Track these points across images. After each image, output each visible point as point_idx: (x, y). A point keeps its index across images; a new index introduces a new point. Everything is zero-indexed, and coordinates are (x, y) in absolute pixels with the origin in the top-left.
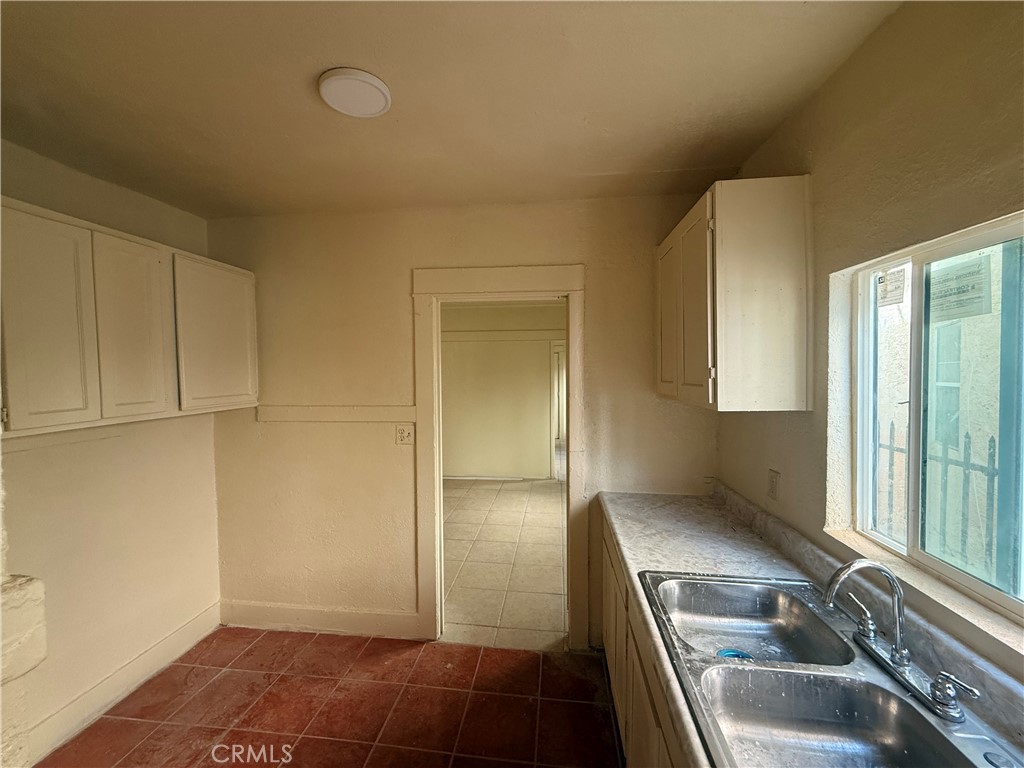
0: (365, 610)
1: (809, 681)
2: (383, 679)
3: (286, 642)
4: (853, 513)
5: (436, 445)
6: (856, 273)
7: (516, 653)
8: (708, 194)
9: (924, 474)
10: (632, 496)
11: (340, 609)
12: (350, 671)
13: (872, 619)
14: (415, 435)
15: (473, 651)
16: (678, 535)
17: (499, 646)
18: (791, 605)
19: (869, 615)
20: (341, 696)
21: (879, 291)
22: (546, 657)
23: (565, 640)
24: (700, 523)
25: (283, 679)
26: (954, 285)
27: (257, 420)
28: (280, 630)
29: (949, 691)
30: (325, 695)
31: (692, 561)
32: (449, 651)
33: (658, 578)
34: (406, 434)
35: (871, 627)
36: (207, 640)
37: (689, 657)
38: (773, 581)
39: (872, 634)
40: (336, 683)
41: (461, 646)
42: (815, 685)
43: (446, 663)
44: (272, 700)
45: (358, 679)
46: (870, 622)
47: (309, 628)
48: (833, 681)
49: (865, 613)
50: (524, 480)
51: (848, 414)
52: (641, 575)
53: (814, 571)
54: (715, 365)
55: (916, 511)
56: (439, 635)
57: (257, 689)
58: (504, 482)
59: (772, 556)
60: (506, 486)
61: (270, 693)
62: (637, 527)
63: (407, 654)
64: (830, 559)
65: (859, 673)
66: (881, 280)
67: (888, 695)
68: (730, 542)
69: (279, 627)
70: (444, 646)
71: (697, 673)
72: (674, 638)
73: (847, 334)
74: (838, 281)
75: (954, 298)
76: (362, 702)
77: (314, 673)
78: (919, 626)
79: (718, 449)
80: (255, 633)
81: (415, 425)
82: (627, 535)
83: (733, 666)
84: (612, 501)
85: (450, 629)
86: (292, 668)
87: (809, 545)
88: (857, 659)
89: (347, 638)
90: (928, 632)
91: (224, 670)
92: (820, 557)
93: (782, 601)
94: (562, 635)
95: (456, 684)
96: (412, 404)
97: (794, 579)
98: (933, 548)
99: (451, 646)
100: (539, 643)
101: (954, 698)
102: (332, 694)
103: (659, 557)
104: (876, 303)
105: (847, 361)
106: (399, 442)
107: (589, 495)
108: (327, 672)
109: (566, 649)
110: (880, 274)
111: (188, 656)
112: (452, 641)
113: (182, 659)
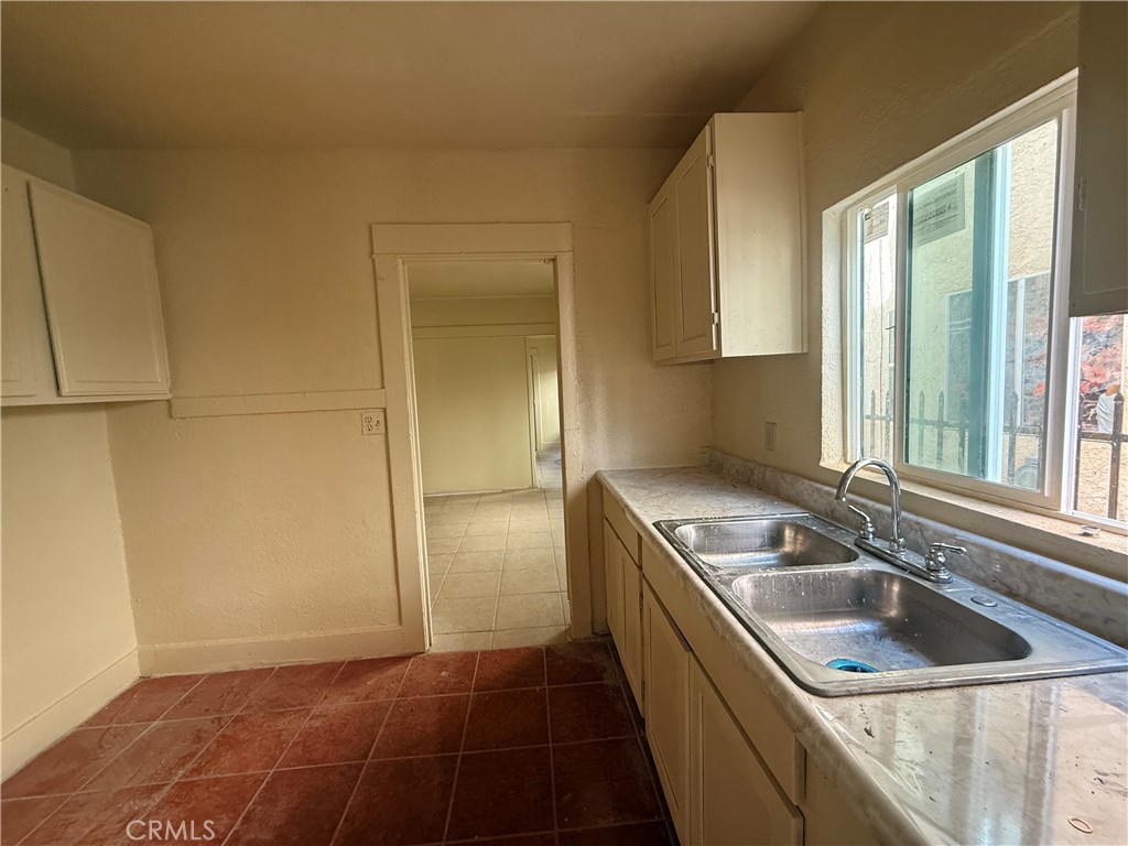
0: (337, 632)
1: (825, 578)
2: (367, 698)
3: (237, 682)
4: (844, 447)
5: (412, 433)
6: (844, 212)
7: (517, 650)
8: (707, 127)
9: (908, 391)
10: (630, 471)
11: (304, 635)
12: (325, 698)
13: (871, 522)
14: (386, 424)
15: (468, 658)
16: (683, 494)
17: (497, 647)
18: (796, 534)
19: (868, 519)
20: (317, 723)
21: (866, 228)
22: (550, 651)
23: (567, 632)
24: (702, 485)
25: (238, 720)
26: (933, 208)
27: (171, 416)
28: (226, 670)
29: (940, 559)
30: (295, 727)
31: (701, 511)
32: (441, 661)
33: (673, 526)
34: (374, 423)
35: (871, 530)
36: (124, 697)
37: (716, 573)
38: (779, 516)
39: (871, 536)
40: (309, 711)
41: (455, 654)
42: (830, 580)
43: (441, 672)
44: (227, 742)
45: (338, 704)
46: (870, 525)
47: (265, 663)
48: (844, 575)
49: (865, 518)
50: (504, 492)
51: (839, 351)
52: (656, 525)
53: (812, 504)
54: (718, 310)
55: (901, 428)
56: (427, 647)
57: (204, 735)
58: (481, 495)
59: (773, 501)
60: (484, 498)
61: (223, 736)
62: (642, 493)
63: (392, 671)
64: (827, 488)
65: (865, 566)
66: (867, 217)
67: (891, 577)
68: (733, 494)
69: (225, 668)
70: (435, 656)
71: (728, 584)
72: (700, 563)
73: (838, 274)
74: (830, 217)
75: (933, 221)
76: (345, 725)
77: (278, 706)
78: (910, 520)
79: (712, 418)
80: (192, 679)
81: (385, 410)
82: (633, 499)
83: (758, 575)
84: (611, 476)
85: (440, 639)
86: (249, 707)
87: (807, 482)
88: (861, 557)
89: (314, 667)
90: (917, 523)
91: (154, 724)
92: (817, 489)
93: (788, 533)
94: (564, 628)
95: (453, 690)
96: (378, 385)
97: (796, 513)
98: (913, 461)
99: (443, 655)
100: (542, 637)
101: (943, 564)
102: (306, 723)
103: (670, 511)
104: (862, 241)
105: (838, 300)
106: (366, 432)
107: (587, 475)
108: (295, 703)
109: (569, 640)
110: (866, 211)
111: (99, 717)
112: (444, 651)
113: (89, 722)
